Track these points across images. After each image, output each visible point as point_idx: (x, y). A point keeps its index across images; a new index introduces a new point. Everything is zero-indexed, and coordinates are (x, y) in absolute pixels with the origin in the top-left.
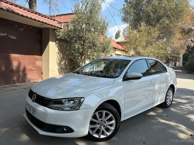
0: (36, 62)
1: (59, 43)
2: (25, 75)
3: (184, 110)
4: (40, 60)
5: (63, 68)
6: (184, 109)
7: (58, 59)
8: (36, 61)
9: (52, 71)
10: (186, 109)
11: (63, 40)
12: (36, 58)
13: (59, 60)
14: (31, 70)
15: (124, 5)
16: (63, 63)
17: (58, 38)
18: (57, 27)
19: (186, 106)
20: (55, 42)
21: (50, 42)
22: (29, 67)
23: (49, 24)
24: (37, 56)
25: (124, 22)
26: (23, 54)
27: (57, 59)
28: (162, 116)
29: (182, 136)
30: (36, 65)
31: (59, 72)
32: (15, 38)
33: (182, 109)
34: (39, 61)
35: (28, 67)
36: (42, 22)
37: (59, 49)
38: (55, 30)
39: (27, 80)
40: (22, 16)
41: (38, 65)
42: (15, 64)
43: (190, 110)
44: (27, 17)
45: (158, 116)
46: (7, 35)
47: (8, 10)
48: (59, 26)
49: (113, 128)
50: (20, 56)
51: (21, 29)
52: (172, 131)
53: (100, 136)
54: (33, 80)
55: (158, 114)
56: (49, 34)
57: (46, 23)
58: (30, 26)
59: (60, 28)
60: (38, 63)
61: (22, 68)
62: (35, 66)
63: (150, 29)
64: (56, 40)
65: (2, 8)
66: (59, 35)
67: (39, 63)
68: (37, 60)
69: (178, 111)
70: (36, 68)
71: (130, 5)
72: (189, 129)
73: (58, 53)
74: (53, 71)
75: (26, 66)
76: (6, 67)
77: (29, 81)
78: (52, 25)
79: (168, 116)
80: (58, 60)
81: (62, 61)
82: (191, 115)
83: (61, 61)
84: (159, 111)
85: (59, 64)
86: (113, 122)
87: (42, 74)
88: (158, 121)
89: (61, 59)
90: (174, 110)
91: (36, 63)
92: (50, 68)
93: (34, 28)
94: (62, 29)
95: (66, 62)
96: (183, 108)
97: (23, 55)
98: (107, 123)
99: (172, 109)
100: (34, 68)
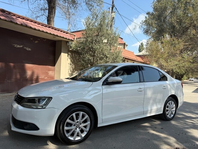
0: (49, 72)
1: (72, 54)
4: (53, 70)
8: (49, 71)
11: (75, 51)
12: (49, 68)
13: (71, 71)
14: (43, 79)
15: (146, 17)
17: (70, 49)
19: (194, 121)
20: (68, 53)
21: (62, 54)
23: (60, 37)
24: (50, 67)
25: (147, 34)
28: (156, 128)
30: (48, 75)
32: (30, 49)
34: (51, 71)
35: (41, 77)
36: (54, 35)
37: (71, 60)
38: (67, 42)
40: (35, 29)
41: (51, 75)
42: (29, 73)
43: (196, 124)
44: (39, 30)
45: (151, 127)
46: (23, 47)
47: (22, 25)
48: (70, 38)
49: (87, 129)
50: (33, 66)
51: (36, 42)
53: (74, 138)
55: (152, 126)
56: (61, 46)
57: (57, 36)
58: (44, 39)
59: (71, 40)
60: (51, 73)
61: (35, 77)
63: (173, 40)
64: (68, 51)
65: (17, 23)
66: (71, 47)
67: (52, 73)
68: (49, 70)
69: (179, 125)
70: (48, 77)
71: (152, 17)
72: (179, 142)
73: (71, 64)
75: (39, 75)
76: (20, 75)
78: (63, 38)
80: (69, 71)
81: (74, 72)
82: (192, 129)
84: (155, 123)
85: (71, 75)
86: (88, 123)
88: (148, 131)
90: (174, 123)
91: (48, 73)
93: (48, 40)
94: (73, 41)
96: (188, 122)
97: (36, 65)
98: (82, 124)
99: (173, 122)
100: (46, 78)
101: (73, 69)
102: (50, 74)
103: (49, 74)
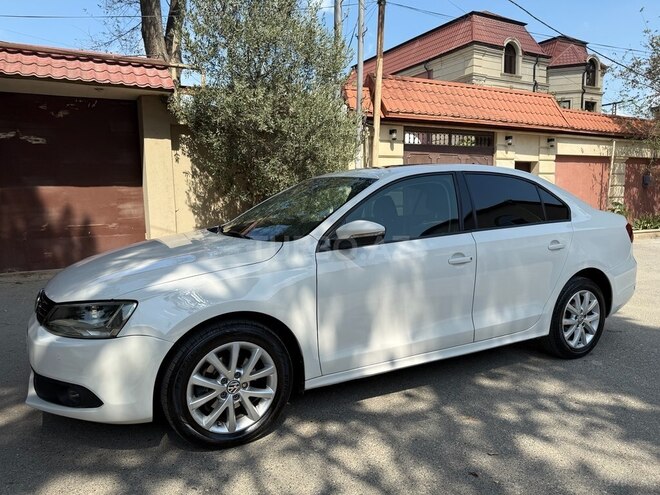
0: (121, 206)
4: (135, 200)
7: (195, 192)
8: (123, 203)
12: (119, 192)
16: (217, 206)
22: (94, 222)
24: (124, 189)
30: (120, 216)
32: (41, 141)
34: (130, 202)
41: (131, 215)
46: (17, 136)
51: (61, 114)
58: (90, 100)
59: (162, 89)
60: (128, 209)
61: (77, 225)
62: (119, 219)
67: (133, 208)
68: (124, 199)
70: (120, 224)
73: (194, 173)
80: (193, 197)
83: (209, 200)
85: (202, 210)
91: (120, 210)
95: (232, 201)
100: (114, 225)
101: (210, 192)
102: (126, 212)
103: (121, 213)
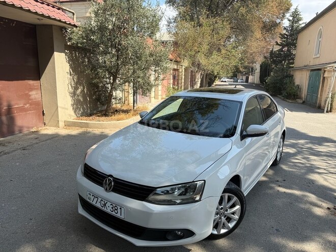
0: (30, 93)
1: (71, 53)
2: (12, 120)
3: (299, 167)
4: (37, 89)
5: (80, 100)
6: (298, 164)
7: (71, 85)
8: (31, 91)
9: (64, 108)
10: (301, 165)
11: (78, 48)
12: (29, 84)
13: (72, 87)
14: (22, 109)
16: (79, 91)
17: (68, 44)
18: (70, 24)
20: (64, 52)
21: (55, 53)
22: (17, 104)
23: (55, 19)
24: (31, 82)
25: (170, 5)
26: (5, 80)
27: (69, 85)
28: (277, 181)
29: (318, 211)
31: (73, 108)
33: (295, 166)
34: (35, 90)
36: (43, 15)
37: (71, 66)
38: (62, 28)
39: (16, 129)
40: (4, 3)
41: (35, 99)
44: (14, 6)
48: (73, 22)
49: (236, 217)
52: (302, 206)
53: (219, 231)
54: (29, 128)
55: (270, 178)
56: (52, 38)
57: (49, 17)
58: (12, 21)
59: (74, 25)
60: (34, 95)
61: (5, 108)
62: (30, 101)
64: (64, 48)
66: (70, 39)
67: (36, 94)
68: (31, 89)
69: (293, 170)
70: (31, 104)
73: (70, 73)
74: (66, 109)
75: (13, 103)
77: (20, 131)
78: (60, 21)
79: (284, 180)
80: (70, 87)
81: (78, 88)
83: (76, 88)
84: (269, 173)
85: (74, 94)
86: (238, 207)
87: (43, 114)
88: (276, 190)
89: (76, 85)
90: (287, 169)
91: (30, 95)
92: (59, 104)
93: (21, 25)
94: (77, 27)
95: (84, 88)
97: (4, 82)
98: (229, 210)
99: (284, 167)
100: (28, 105)
102: (33, 97)
103: (31, 98)
